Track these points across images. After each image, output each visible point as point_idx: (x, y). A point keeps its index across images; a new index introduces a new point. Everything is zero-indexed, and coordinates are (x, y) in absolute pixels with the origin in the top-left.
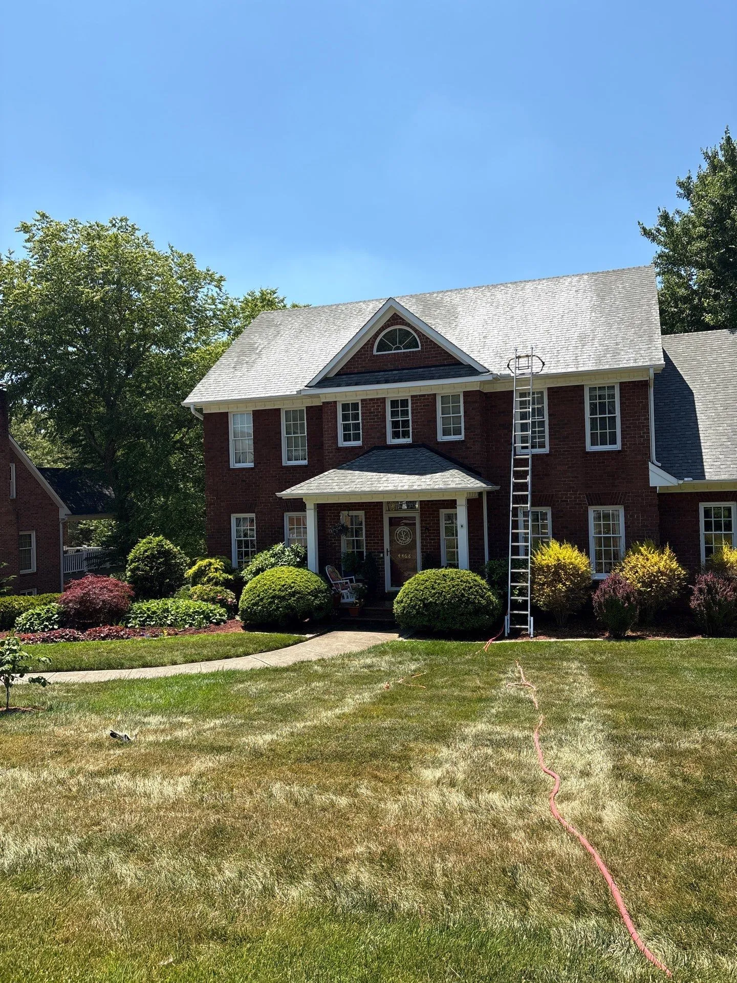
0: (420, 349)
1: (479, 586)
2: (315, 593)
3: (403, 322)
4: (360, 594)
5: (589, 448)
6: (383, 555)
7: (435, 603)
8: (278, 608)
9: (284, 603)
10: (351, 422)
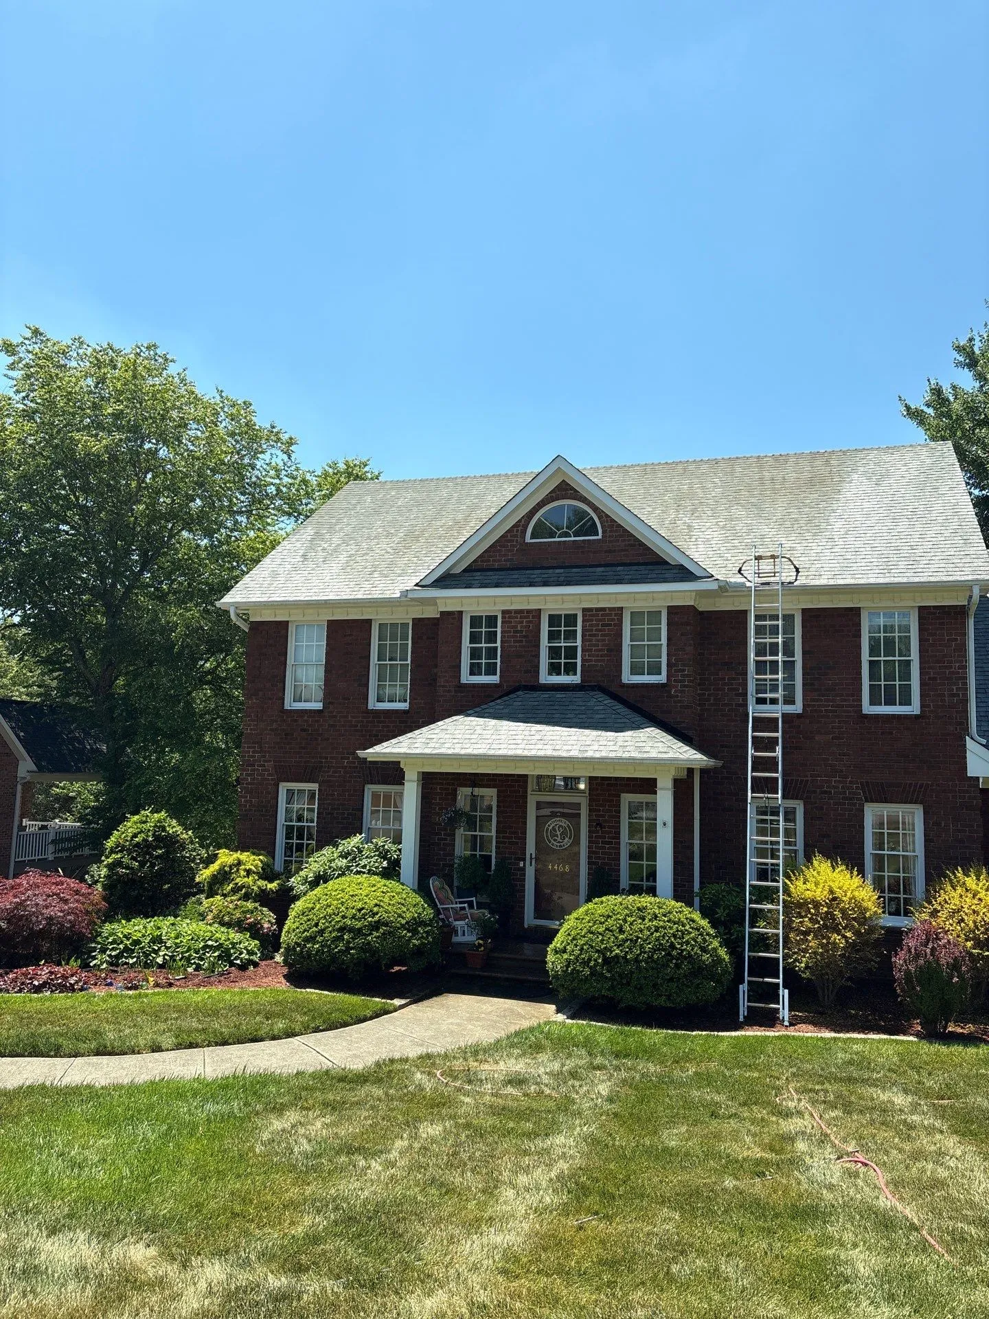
0: (600, 537)
1: (698, 930)
2: (415, 925)
3: (576, 495)
4: (485, 930)
5: (868, 709)
6: (524, 864)
7: (625, 958)
8: (348, 949)
9: (359, 941)
10: (483, 645)
